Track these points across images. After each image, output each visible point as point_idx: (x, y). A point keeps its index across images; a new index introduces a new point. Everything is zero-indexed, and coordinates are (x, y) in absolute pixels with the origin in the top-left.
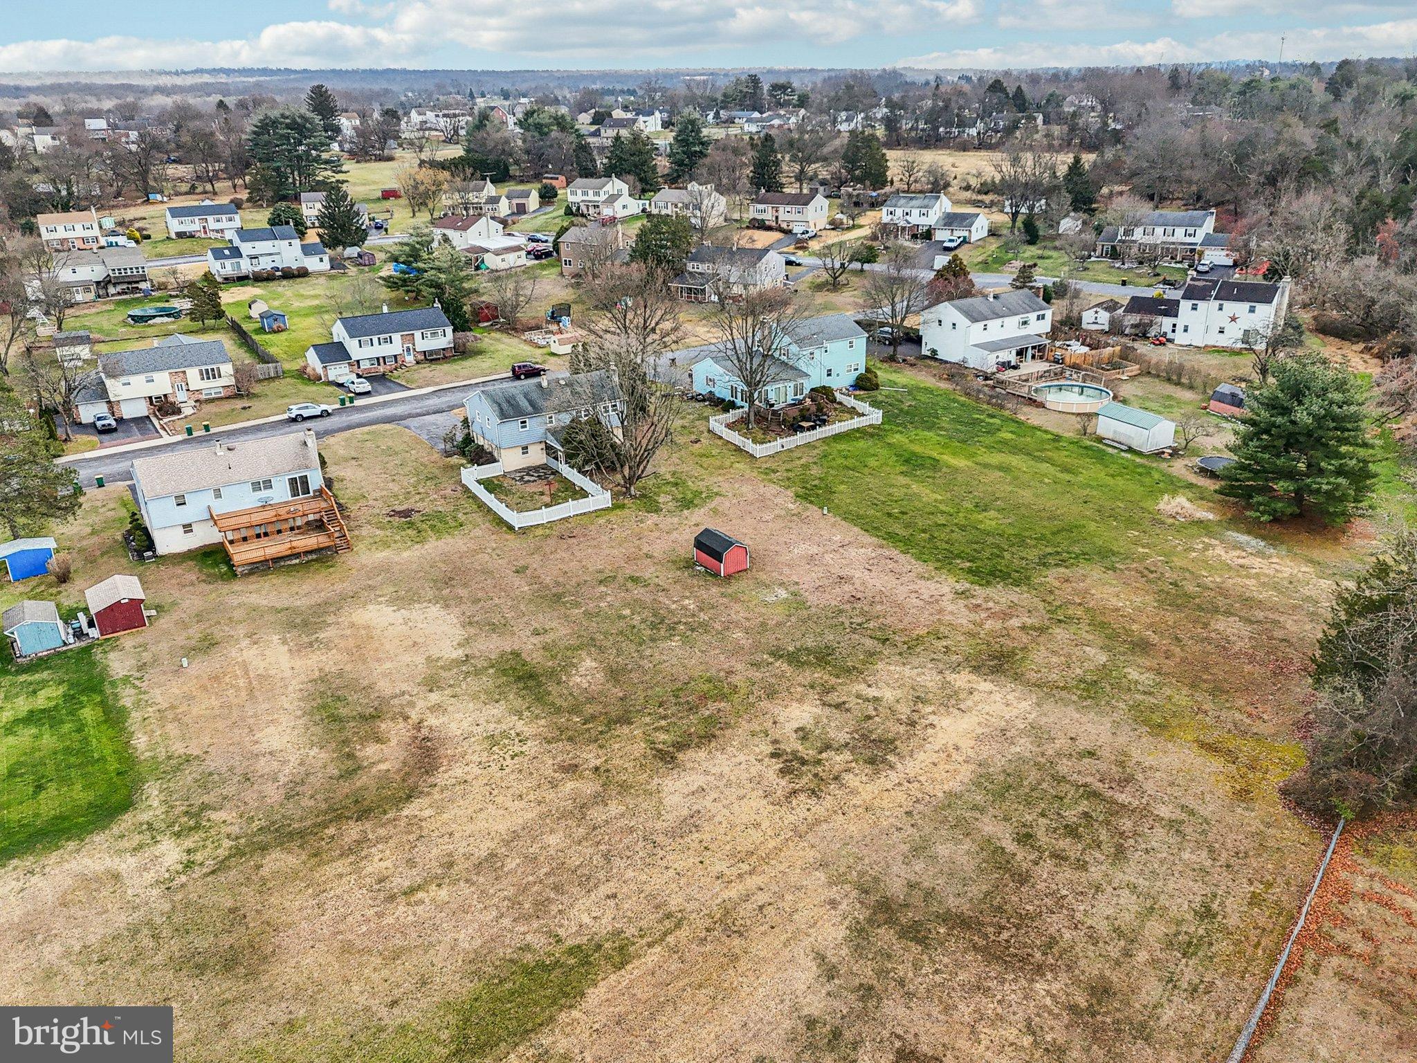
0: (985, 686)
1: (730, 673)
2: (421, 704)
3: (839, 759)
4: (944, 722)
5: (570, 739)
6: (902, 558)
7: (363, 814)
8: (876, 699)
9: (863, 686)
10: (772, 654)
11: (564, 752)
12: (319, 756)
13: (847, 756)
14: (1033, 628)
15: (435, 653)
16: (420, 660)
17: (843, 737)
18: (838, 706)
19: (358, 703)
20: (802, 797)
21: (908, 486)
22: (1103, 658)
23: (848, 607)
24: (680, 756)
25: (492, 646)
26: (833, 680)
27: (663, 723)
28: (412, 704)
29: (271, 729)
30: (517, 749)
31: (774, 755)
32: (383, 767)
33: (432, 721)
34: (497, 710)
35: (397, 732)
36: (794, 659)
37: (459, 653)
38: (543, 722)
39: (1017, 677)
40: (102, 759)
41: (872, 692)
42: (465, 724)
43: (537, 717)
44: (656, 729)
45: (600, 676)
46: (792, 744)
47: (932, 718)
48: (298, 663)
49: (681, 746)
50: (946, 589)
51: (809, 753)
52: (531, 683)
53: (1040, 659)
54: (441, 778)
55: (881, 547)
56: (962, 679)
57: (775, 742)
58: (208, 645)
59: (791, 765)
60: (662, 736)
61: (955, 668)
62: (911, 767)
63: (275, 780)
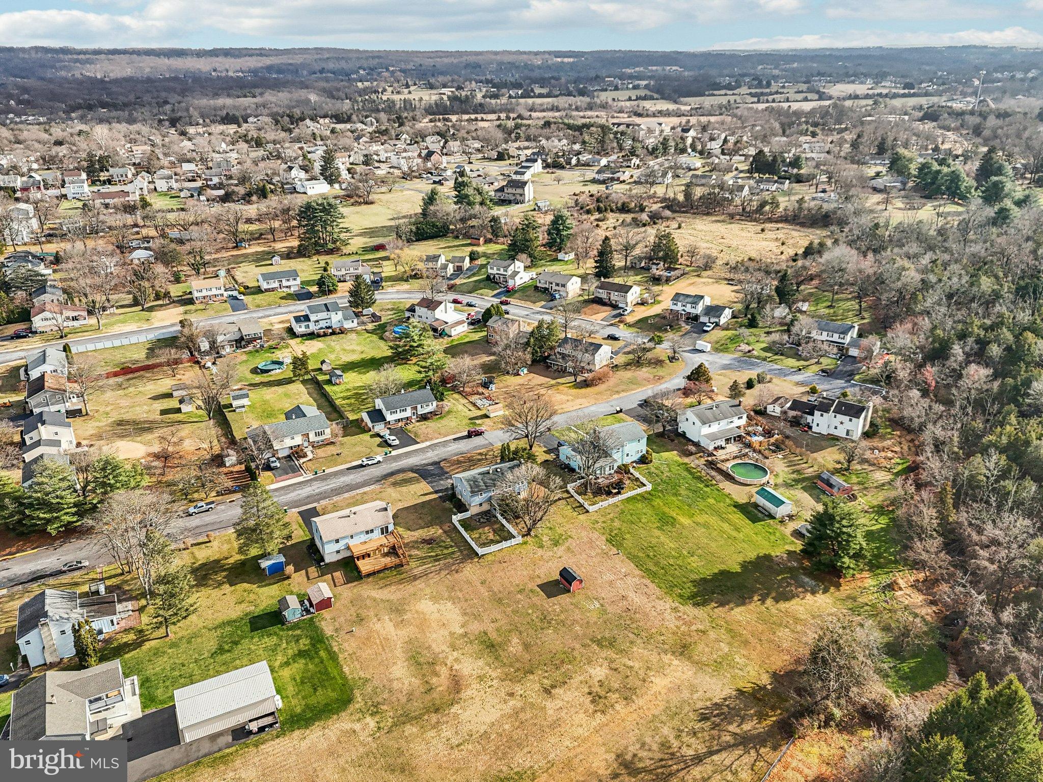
0: (676, 662)
1: (573, 649)
2: (451, 658)
3: (614, 697)
4: (657, 680)
5: (510, 680)
6: (651, 586)
7: (437, 711)
8: (631, 667)
9: (627, 660)
10: (591, 640)
11: (508, 686)
12: (416, 682)
13: (617, 695)
14: (702, 631)
15: (453, 630)
16: (446, 633)
17: (616, 686)
18: (616, 670)
19: (427, 656)
20: (599, 714)
21: (658, 538)
22: (726, 650)
23: (624, 614)
24: (553, 691)
25: (475, 627)
26: (614, 656)
27: (546, 674)
28: (447, 657)
29: (395, 668)
30: (490, 683)
31: (590, 693)
32: (441, 689)
33: (456, 667)
34: (481, 663)
35: (444, 671)
36: (599, 643)
37: (462, 631)
38: (499, 671)
39: (690, 658)
40: (334, 678)
41: (630, 663)
42: (469, 670)
43: (496, 668)
44: (544, 677)
45: (520, 648)
46: (596, 689)
47: (653, 678)
48: (399, 632)
49: (553, 687)
50: (668, 606)
51: (603, 693)
52: (493, 650)
53: (701, 650)
54: (463, 695)
55: (643, 577)
56: (667, 658)
57: (590, 687)
58: (360, 620)
59: (596, 698)
60: (546, 681)
61: (666, 652)
62: (640, 702)
63: (401, 692)
